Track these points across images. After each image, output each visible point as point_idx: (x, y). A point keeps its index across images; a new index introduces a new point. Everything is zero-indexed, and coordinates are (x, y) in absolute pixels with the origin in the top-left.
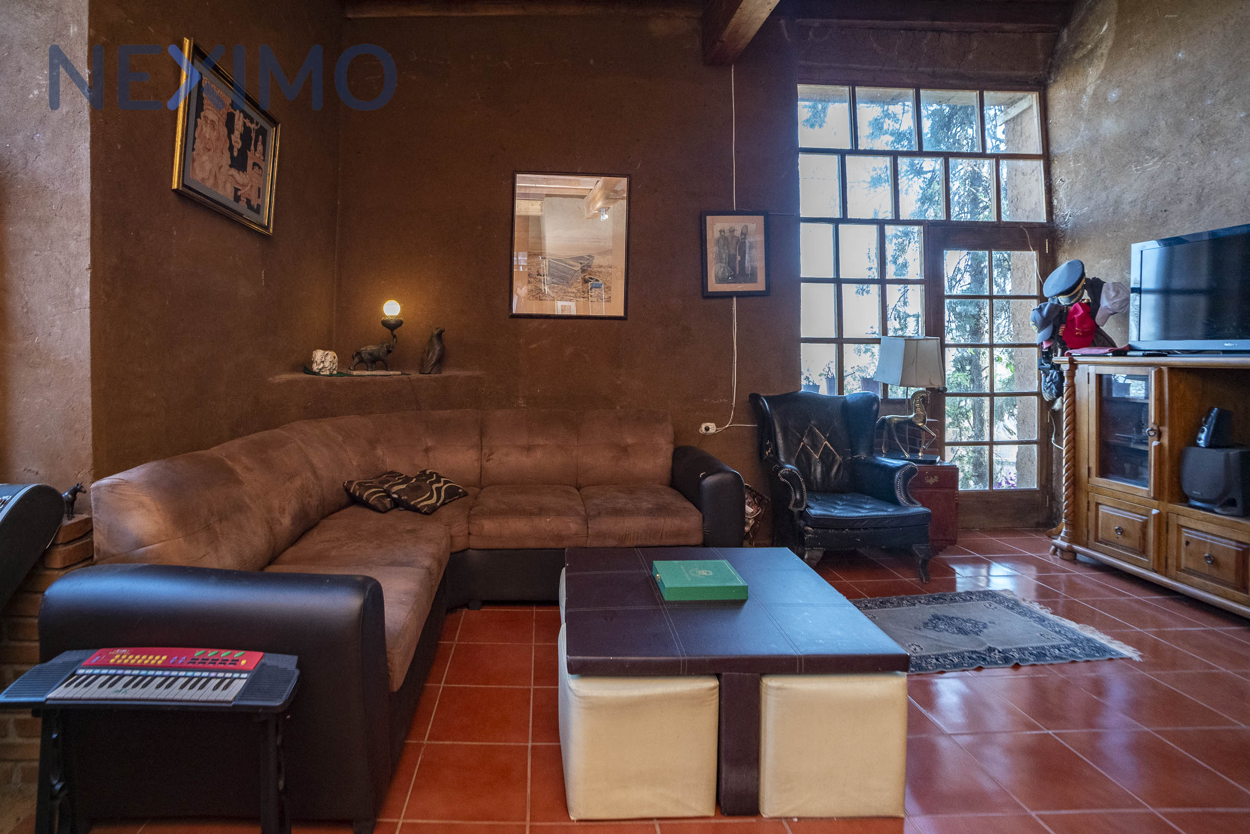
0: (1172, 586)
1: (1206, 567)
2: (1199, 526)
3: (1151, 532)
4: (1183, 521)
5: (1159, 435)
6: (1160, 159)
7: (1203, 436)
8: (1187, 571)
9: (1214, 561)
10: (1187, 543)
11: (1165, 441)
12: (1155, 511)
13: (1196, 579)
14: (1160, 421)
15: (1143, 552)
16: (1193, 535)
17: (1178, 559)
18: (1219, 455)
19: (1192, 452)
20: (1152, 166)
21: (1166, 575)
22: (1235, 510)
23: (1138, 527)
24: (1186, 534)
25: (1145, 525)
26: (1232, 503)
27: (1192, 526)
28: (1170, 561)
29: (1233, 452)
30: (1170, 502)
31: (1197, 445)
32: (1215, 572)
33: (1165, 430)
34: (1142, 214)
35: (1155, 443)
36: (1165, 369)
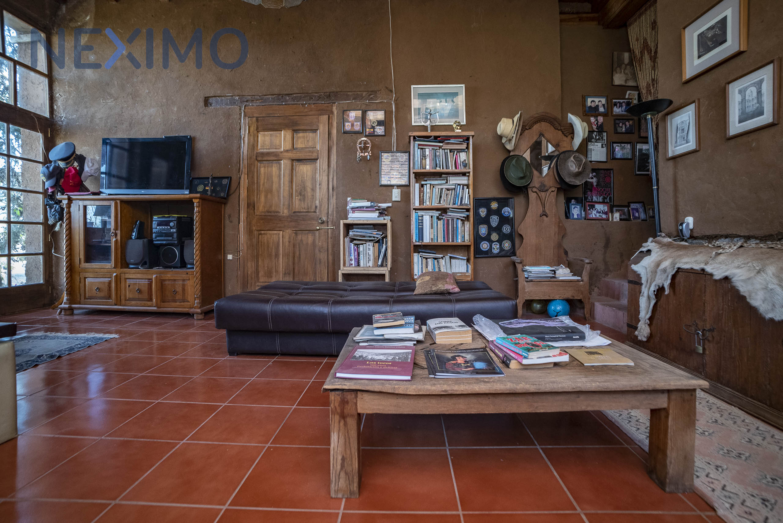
0: (124, 309)
1: (137, 295)
2: (134, 276)
3: (113, 285)
4: (127, 276)
5: (116, 235)
6: (114, 100)
7: (134, 234)
8: (130, 300)
9: (140, 291)
10: (129, 286)
11: (119, 237)
12: (115, 274)
13: (133, 302)
14: (116, 229)
15: (109, 297)
16: (132, 281)
17: (125, 296)
18: (140, 242)
19: (130, 242)
20: (110, 102)
21: (120, 305)
22: (146, 266)
23: (107, 284)
24: (128, 282)
25: (110, 283)
26: (145, 263)
27: (131, 277)
28: (122, 298)
29: (145, 240)
30: (121, 268)
31: (131, 238)
32: (140, 296)
33: (119, 232)
34: (105, 126)
35: (114, 239)
36: (118, 202)
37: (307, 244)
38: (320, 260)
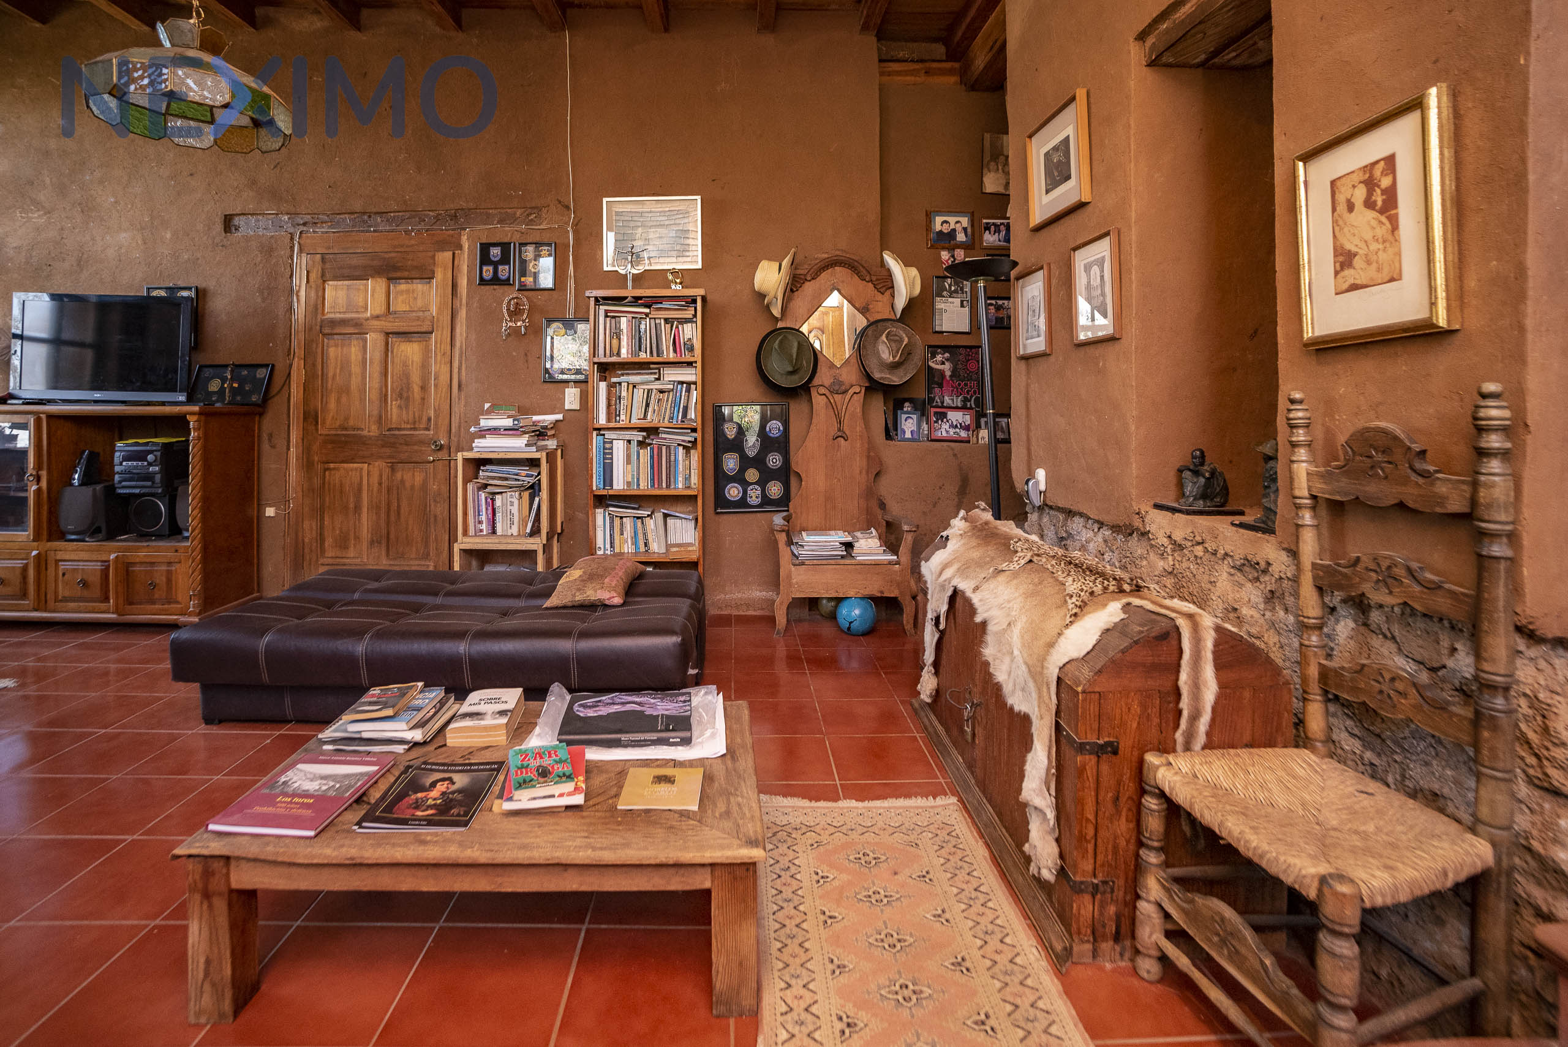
0: (51, 618)
1: (78, 591)
2: (73, 557)
3: (31, 573)
4: (60, 555)
5: (38, 479)
6: (45, 214)
7: (76, 476)
8: (66, 600)
9: (85, 584)
10: (64, 574)
11: (44, 484)
12: (34, 553)
13: (72, 605)
14: (39, 466)
15: (24, 595)
16: (68, 566)
17: (56, 592)
18: (88, 491)
19: (68, 492)
20: (37, 218)
21: (46, 611)
22: (100, 536)
23: (18, 572)
24: (62, 566)
25: (25, 569)
26: (98, 530)
27: (67, 557)
28: (48, 597)
29: (99, 487)
30: (49, 540)
31: (72, 485)
32: (86, 593)
33: (44, 474)
34: (27, 263)
35: (34, 487)
36: (43, 416)
37: (413, 487)
38: (435, 516)
